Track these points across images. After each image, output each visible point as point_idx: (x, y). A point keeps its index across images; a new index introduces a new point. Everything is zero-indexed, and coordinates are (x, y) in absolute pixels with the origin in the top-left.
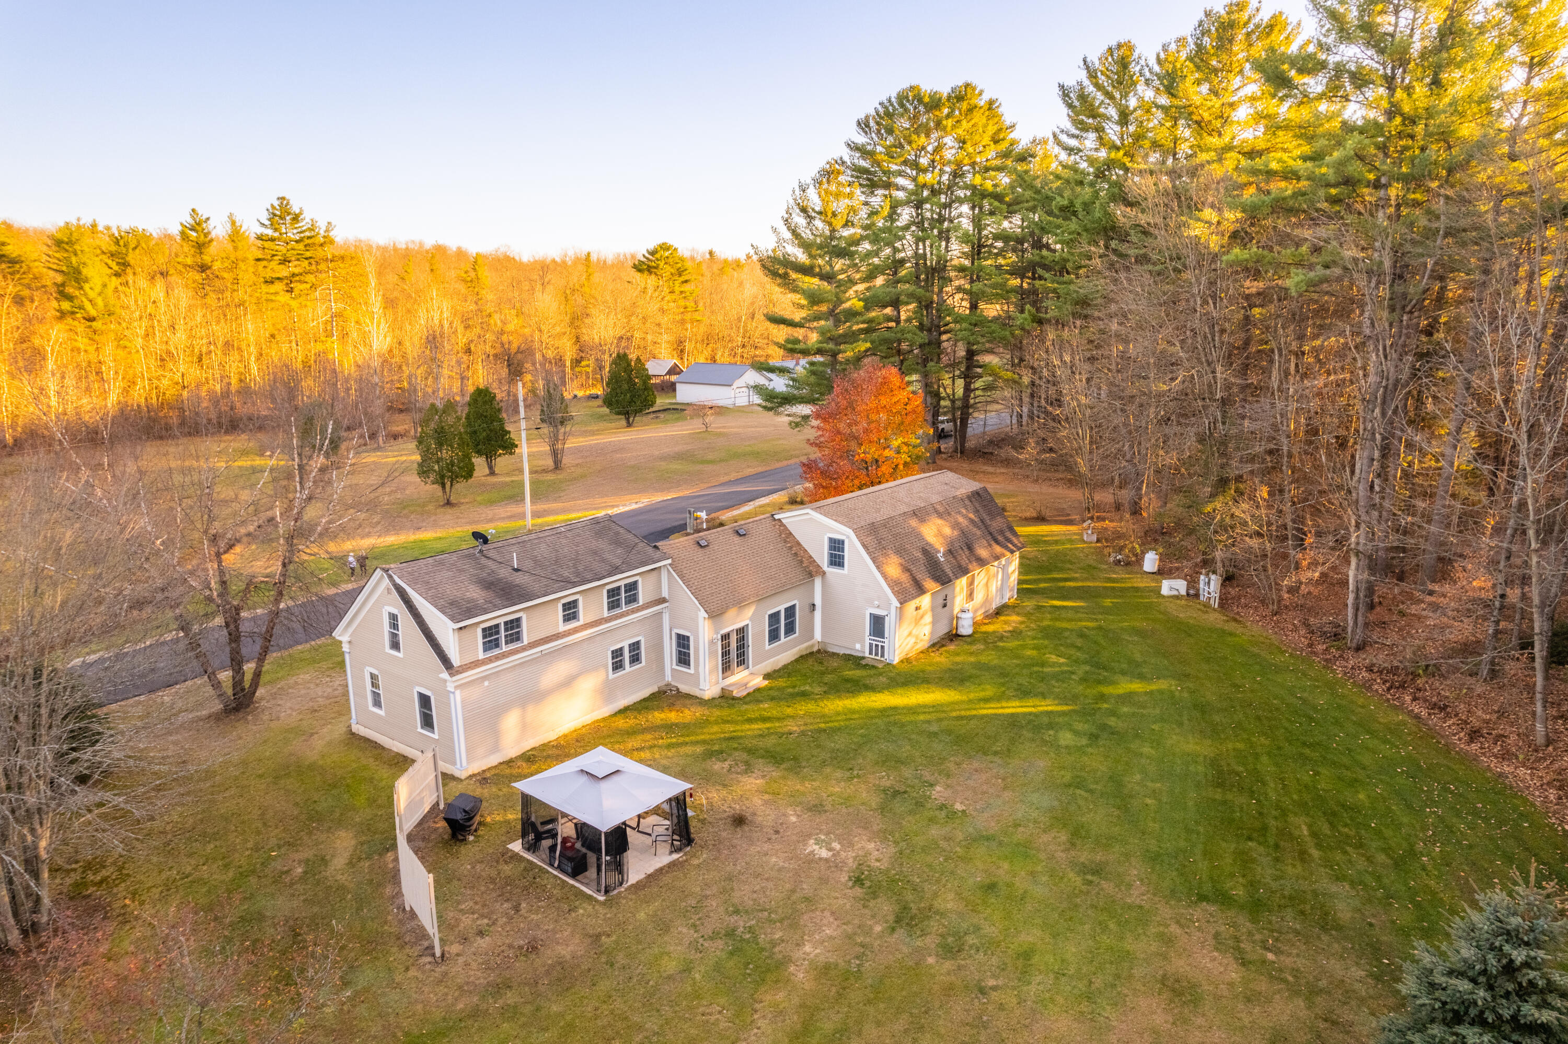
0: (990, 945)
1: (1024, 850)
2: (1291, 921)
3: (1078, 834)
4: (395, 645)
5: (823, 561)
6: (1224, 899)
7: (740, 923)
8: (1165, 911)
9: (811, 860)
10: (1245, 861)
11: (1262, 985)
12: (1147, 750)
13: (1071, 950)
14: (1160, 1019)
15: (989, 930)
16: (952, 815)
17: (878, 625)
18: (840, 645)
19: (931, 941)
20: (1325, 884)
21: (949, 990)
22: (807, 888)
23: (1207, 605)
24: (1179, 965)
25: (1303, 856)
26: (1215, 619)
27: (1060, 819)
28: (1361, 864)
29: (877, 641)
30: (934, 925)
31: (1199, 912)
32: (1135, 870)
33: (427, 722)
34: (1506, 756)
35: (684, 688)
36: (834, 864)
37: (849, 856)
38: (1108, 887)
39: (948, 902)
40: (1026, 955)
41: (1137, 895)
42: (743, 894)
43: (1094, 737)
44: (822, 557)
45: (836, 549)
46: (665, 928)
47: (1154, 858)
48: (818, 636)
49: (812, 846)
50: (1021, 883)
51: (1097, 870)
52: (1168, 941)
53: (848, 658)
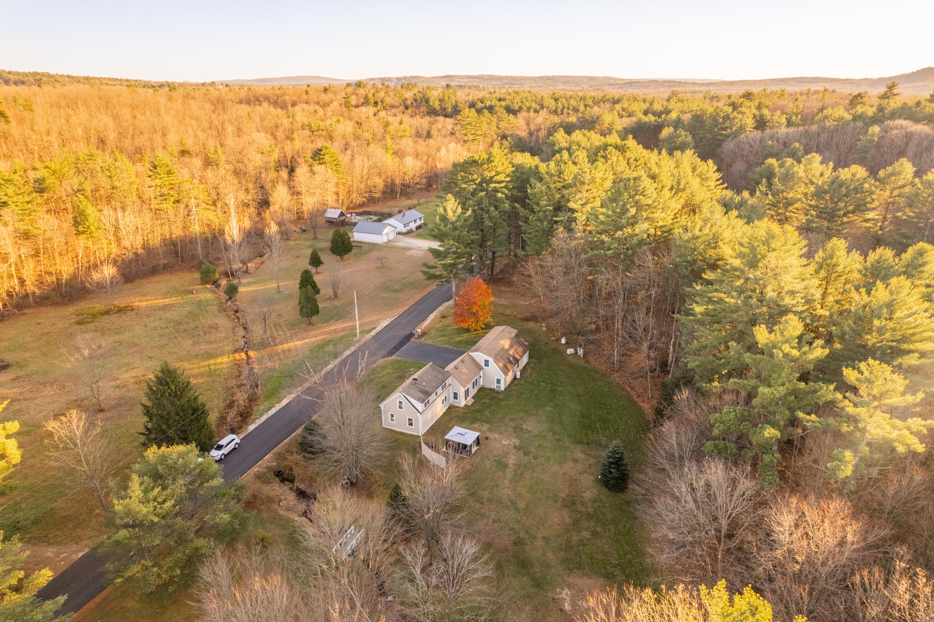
0: (542, 457)
1: (544, 438)
2: (594, 445)
3: (554, 433)
4: (401, 407)
5: (483, 365)
6: (582, 443)
7: (497, 458)
8: (572, 447)
9: (505, 445)
10: (587, 434)
11: (588, 458)
12: (566, 410)
13: (556, 455)
14: (572, 465)
15: (542, 454)
16: (529, 432)
17: (499, 381)
18: (488, 386)
19: (532, 457)
20: (601, 438)
21: (537, 465)
22: (506, 450)
23: (580, 357)
24: (575, 456)
25: (598, 432)
26: (582, 362)
27: (550, 430)
28: (608, 432)
29: (498, 385)
30: (531, 454)
31: (577, 446)
32: (566, 439)
33: (411, 424)
34: (643, 401)
35: (456, 405)
36: (509, 445)
37: (511, 443)
38: (561, 443)
39: (533, 450)
40: (549, 457)
41: (567, 444)
42: (495, 453)
43: (554, 407)
44: (483, 364)
45: (487, 363)
46: (484, 461)
47: (569, 436)
48: (481, 384)
49: (504, 442)
50: (545, 444)
51: (559, 440)
52: (573, 452)
53: (491, 389)
